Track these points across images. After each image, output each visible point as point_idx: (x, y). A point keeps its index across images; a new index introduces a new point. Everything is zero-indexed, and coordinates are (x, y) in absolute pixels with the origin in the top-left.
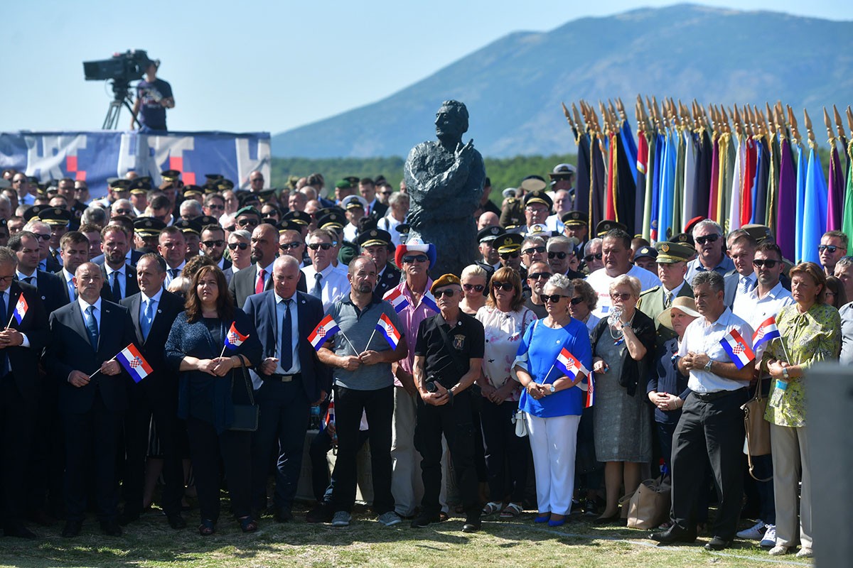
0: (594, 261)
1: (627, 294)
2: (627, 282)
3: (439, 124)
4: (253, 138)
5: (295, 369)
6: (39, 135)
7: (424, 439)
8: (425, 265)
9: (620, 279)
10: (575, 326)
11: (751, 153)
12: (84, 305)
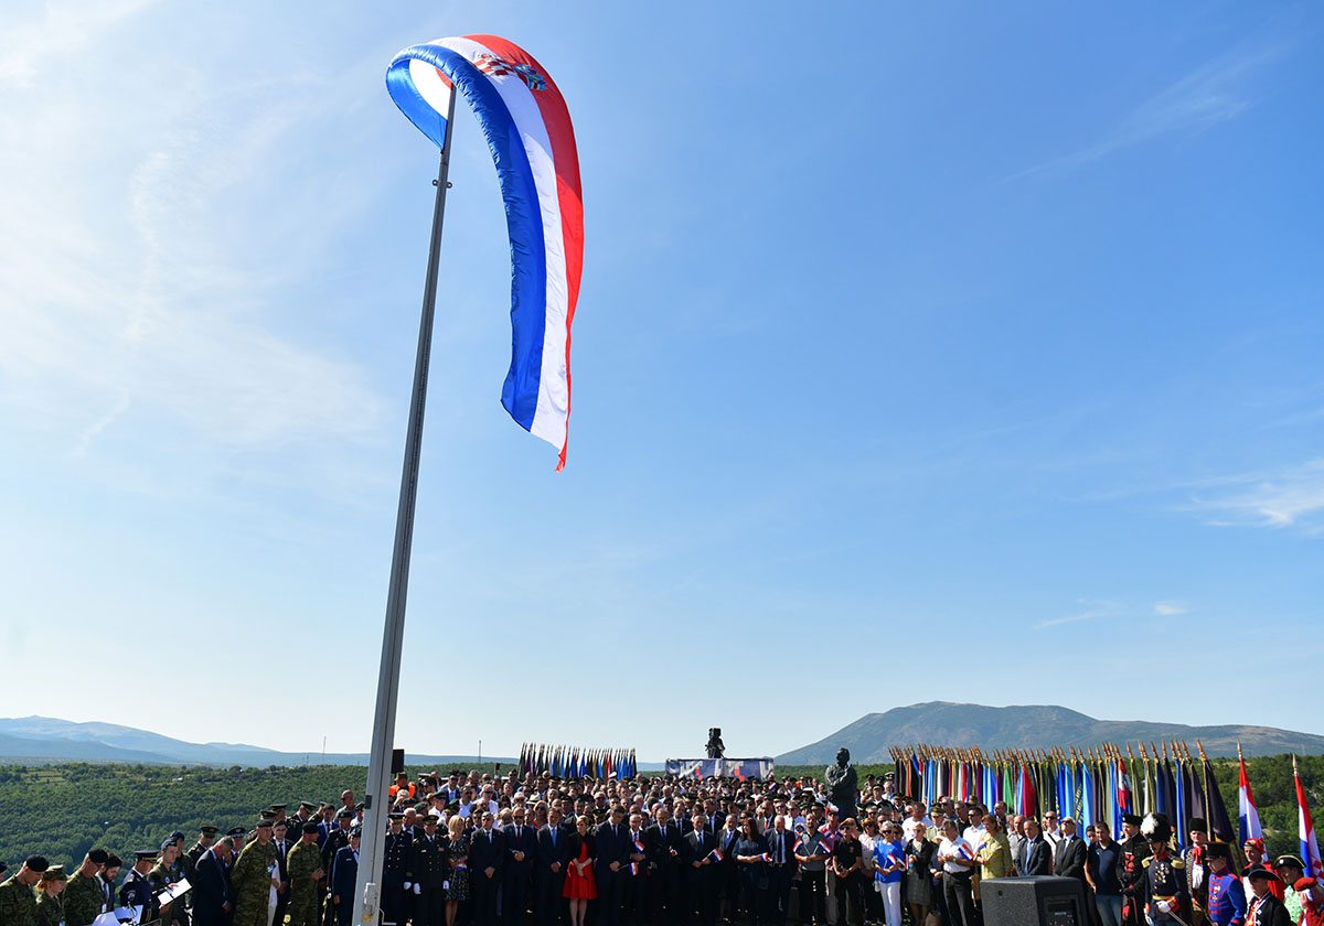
0: (906, 815)
1: (920, 831)
2: (920, 825)
3: (838, 758)
4: (766, 760)
5: (784, 861)
6: (685, 761)
7: (839, 892)
8: (837, 818)
9: (918, 823)
10: (897, 843)
11: (965, 768)
12: (697, 833)
